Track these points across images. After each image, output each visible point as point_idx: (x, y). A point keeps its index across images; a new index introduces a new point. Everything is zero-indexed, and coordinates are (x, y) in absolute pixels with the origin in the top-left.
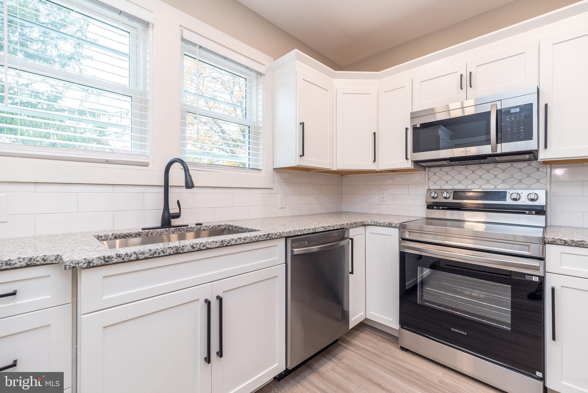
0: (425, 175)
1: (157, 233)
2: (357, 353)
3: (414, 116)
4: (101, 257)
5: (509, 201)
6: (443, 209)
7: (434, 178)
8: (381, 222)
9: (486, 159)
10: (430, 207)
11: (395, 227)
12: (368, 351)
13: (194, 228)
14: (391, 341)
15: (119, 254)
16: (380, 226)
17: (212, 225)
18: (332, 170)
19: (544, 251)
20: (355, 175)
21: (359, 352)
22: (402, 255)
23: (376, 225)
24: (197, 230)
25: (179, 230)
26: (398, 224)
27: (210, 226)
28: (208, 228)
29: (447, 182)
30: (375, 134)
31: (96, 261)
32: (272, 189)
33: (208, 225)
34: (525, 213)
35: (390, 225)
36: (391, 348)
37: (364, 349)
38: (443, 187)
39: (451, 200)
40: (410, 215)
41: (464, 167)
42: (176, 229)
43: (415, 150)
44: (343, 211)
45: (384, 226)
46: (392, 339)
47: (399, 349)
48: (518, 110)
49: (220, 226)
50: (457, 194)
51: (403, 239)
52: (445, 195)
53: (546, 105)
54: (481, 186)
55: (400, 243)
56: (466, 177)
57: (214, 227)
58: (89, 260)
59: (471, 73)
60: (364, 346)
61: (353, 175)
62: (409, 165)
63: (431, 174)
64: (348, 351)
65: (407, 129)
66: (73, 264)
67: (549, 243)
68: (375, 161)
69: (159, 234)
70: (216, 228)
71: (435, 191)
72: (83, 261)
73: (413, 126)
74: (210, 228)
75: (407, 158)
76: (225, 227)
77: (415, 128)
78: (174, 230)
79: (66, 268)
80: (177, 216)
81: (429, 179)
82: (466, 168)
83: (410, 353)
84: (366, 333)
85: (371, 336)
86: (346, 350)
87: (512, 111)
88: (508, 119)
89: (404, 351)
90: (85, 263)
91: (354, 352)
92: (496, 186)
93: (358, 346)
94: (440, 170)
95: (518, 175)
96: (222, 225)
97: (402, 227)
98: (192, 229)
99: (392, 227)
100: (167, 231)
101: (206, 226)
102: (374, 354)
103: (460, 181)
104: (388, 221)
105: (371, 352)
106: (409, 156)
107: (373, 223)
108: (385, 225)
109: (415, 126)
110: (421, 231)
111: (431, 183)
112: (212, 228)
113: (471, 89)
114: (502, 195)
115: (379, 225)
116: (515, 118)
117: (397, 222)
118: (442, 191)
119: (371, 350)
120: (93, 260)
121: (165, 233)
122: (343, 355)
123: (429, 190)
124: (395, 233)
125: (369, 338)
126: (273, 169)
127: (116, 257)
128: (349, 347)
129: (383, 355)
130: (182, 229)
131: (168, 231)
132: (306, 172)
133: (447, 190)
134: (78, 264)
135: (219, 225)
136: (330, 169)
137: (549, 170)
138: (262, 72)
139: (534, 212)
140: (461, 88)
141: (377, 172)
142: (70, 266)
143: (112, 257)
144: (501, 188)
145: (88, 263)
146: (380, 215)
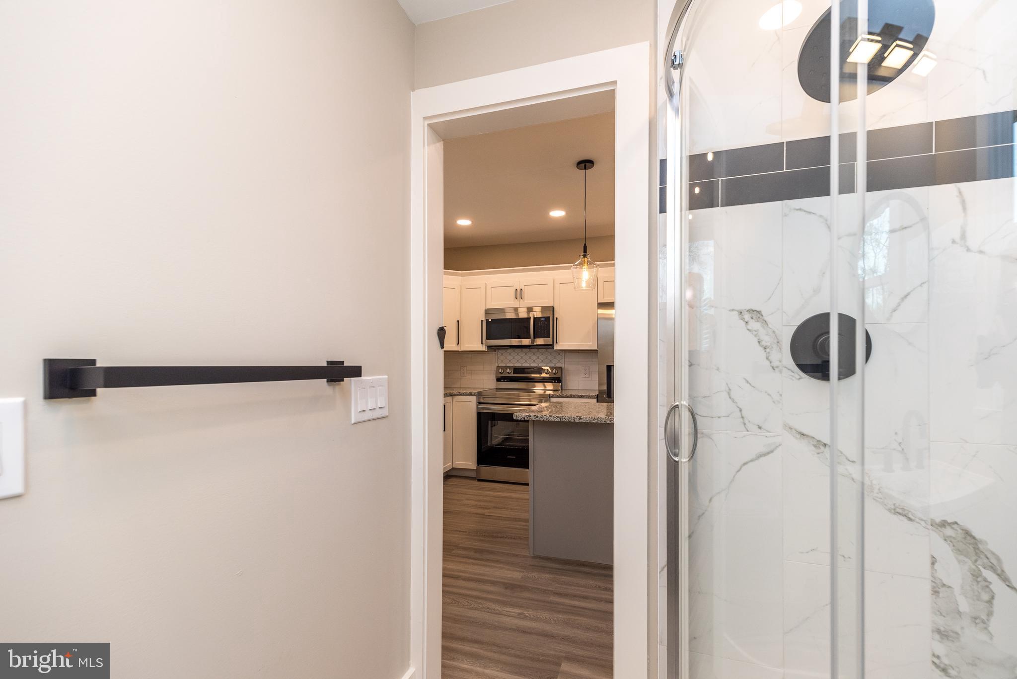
0: (496, 356)
3: (487, 312)
5: (544, 375)
6: (507, 381)
7: (502, 358)
10: (498, 380)
11: (474, 395)
16: (464, 395)
22: (479, 414)
23: (461, 395)
26: (476, 393)
29: (510, 361)
30: (458, 321)
35: (471, 394)
38: (508, 365)
39: (512, 375)
41: (520, 350)
43: (488, 338)
45: (467, 395)
46: (472, 478)
47: (477, 481)
48: (543, 320)
50: (517, 370)
51: (480, 403)
52: (508, 371)
53: (557, 318)
54: (530, 364)
55: (477, 406)
56: (522, 358)
59: (521, 289)
62: (484, 348)
63: (500, 354)
65: (482, 321)
68: (458, 344)
71: (502, 368)
75: (482, 343)
77: (487, 321)
81: (498, 358)
83: (483, 482)
87: (541, 320)
88: (539, 324)
89: (480, 482)
94: (506, 352)
95: (549, 357)
97: (479, 395)
104: (469, 391)
106: (484, 342)
107: (458, 393)
110: (495, 397)
111: (500, 361)
113: (521, 300)
116: (542, 324)
117: (475, 391)
118: (507, 367)
123: (498, 367)
124: (474, 399)
133: (509, 367)
137: (561, 356)
140: (516, 298)
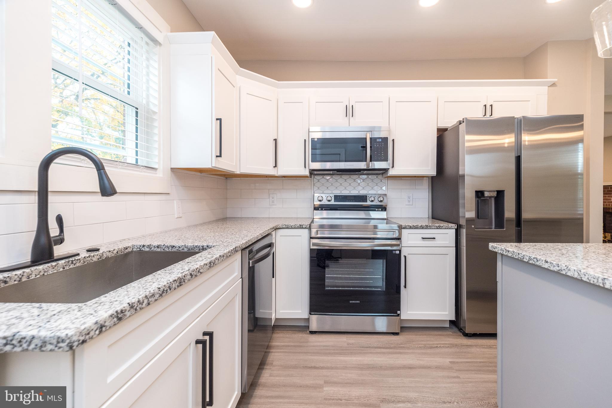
0: (311, 182)
1: (37, 274)
2: (281, 352)
4: (113, 313)
5: (369, 203)
6: (325, 210)
8: (293, 224)
9: (360, 172)
10: (316, 208)
11: (306, 228)
12: (289, 346)
13: (94, 257)
14: (299, 330)
15: (132, 303)
16: (292, 228)
17: (116, 249)
18: (235, 173)
19: (400, 233)
20: (243, 179)
21: (282, 350)
23: (288, 228)
24: (98, 259)
25: (72, 263)
26: (308, 225)
27: (114, 250)
28: (112, 254)
29: (327, 188)
30: (277, 140)
31: (109, 321)
32: (169, 194)
33: (112, 250)
34: (375, 210)
36: (304, 336)
37: (283, 346)
39: (333, 203)
40: (298, 217)
41: (339, 176)
42: (68, 262)
44: (228, 217)
45: (295, 228)
46: (300, 329)
47: (309, 334)
48: (380, 140)
49: (127, 249)
50: (337, 197)
51: (312, 238)
53: (393, 140)
54: (350, 191)
55: (309, 241)
56: (341, 184)
57: (120, 251)
58: (101, 322)
59: (353, 106)
60: (283, 344)
61: (240, 179)
62: (306, 173)
64: (273, 354)
65: (305, 140)
66: (82, 336)
67: (404, 228)
68: (276, 166)
69: (41, 274)
70: (122, 252)
72: (95, 327)
73: (312, 138)
74: (115, 253)
75: (305, 167)
76: (133, 249)
77: (313, 142)
78: (65, 264)
79: (73, 346)
80: (60, 241)
81: (314, 185)
82: (341, 177)
83: (318, 334)
84: (277, 333)
85: (283, 333)
86: (270, 354)
87: (378, 140)
88: (375, 145)
89: (314, 334)
90: (97, 329)
91: (278, 352)
92: (359, 191)
93: (278, 346)
94: (323, 178)
95: (371, 184)
96: (128, 247)
98: (90, 258)
99: (303, 228)
100: (53, 268)
101: (110, 251)
102: (295, 346)
103: (337, 187)
104: (298, 223)
105: (291, 346)
106: (307, 165)
107: (284, 227)
108: (297, 227)
109: (313, 139)
112: (117, 252)
113: (352, 118)
114: (363, 198)
115: (290, 227)
116: (379, 145)
119: (290, 344)
120: (105, 322)
121: (50, 272)
122: (271, 359)
124: (305, 233)
125: (282, 336)
126: (171, 168)
127: (128, 308)
128: (271, 351)
129: (302, 344)
130: (77, 260)
131: (56, 268)
132: (199, 174)
134: (88, 334)
135: (125, 247)
136: (234, 172)
137: (386, 181)
138: (158, 40)
139: (380, 210)
140: (346, 116)
141: (267, 177)
142: (79, 341)
143: (126, 310)
144: (363, 192)
145: (100, 329)
146: (269, 218)
